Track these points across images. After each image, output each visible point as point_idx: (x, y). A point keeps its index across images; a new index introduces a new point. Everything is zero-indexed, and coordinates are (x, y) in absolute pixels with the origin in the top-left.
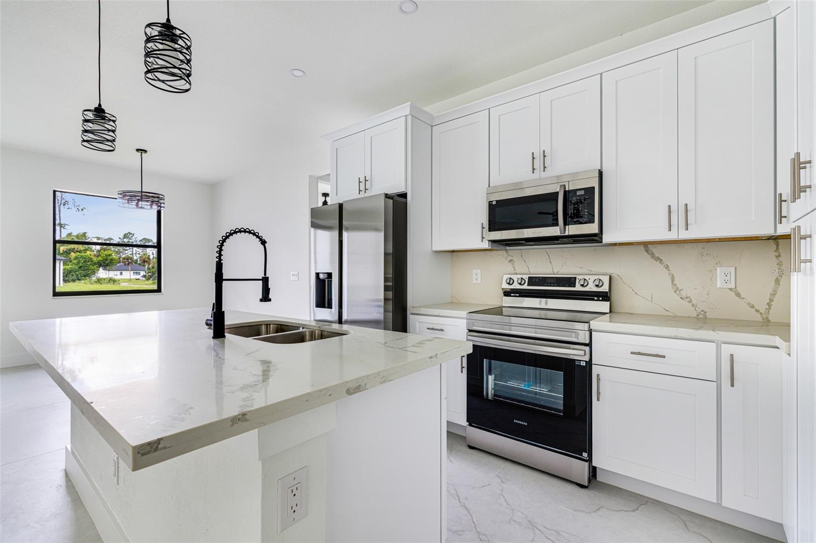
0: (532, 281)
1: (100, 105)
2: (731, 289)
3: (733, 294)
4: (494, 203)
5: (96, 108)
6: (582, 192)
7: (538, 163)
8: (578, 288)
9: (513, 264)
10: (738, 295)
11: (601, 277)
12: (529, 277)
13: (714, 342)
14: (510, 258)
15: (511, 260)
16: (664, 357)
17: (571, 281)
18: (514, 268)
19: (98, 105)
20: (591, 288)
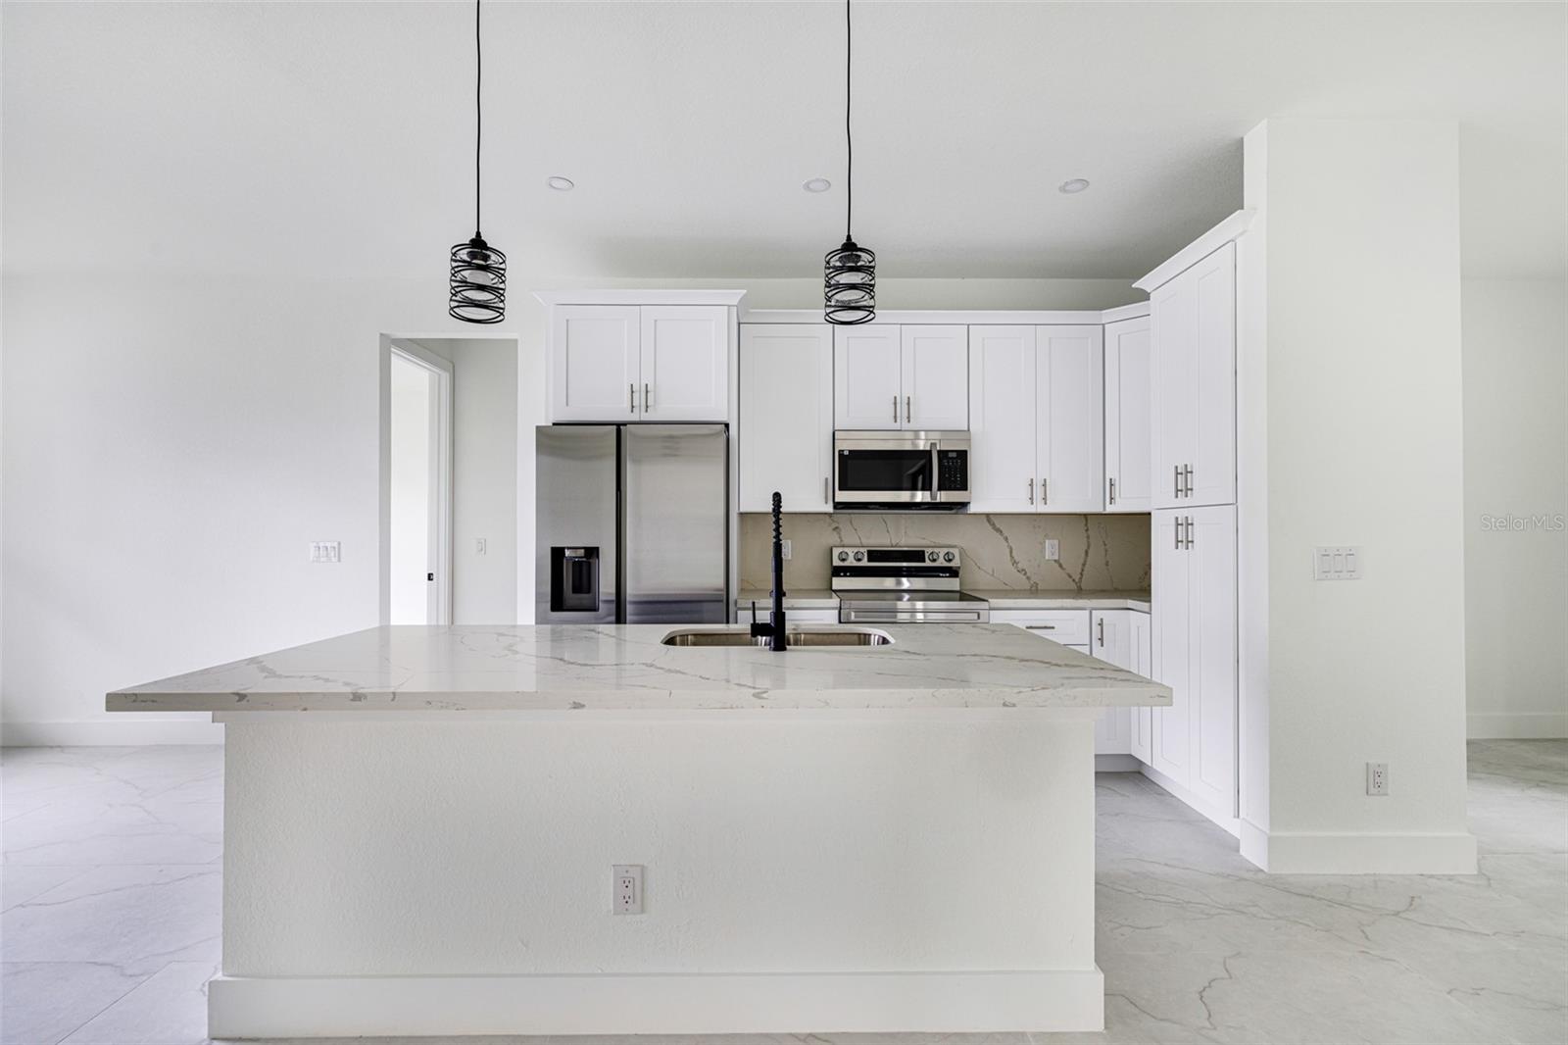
0: (873, 555)
1: (478, 234)
2: (1055, 561)
3: (1057, 565)
4: (846, 453)
5: (472, 241)
6: (954, 455)
7: (902, 411)
8: (928, 563)
9: (839, 533)
10: (1061, 566)
11: (951, 550)
12: (868, 551)
13: (1085, 609)
14: (834, 525)
15: (837, 528)
16: (1053, 628)
17: (919, 555)
18: (840, 538)
19: (475, 234)
20: (941, 562)
